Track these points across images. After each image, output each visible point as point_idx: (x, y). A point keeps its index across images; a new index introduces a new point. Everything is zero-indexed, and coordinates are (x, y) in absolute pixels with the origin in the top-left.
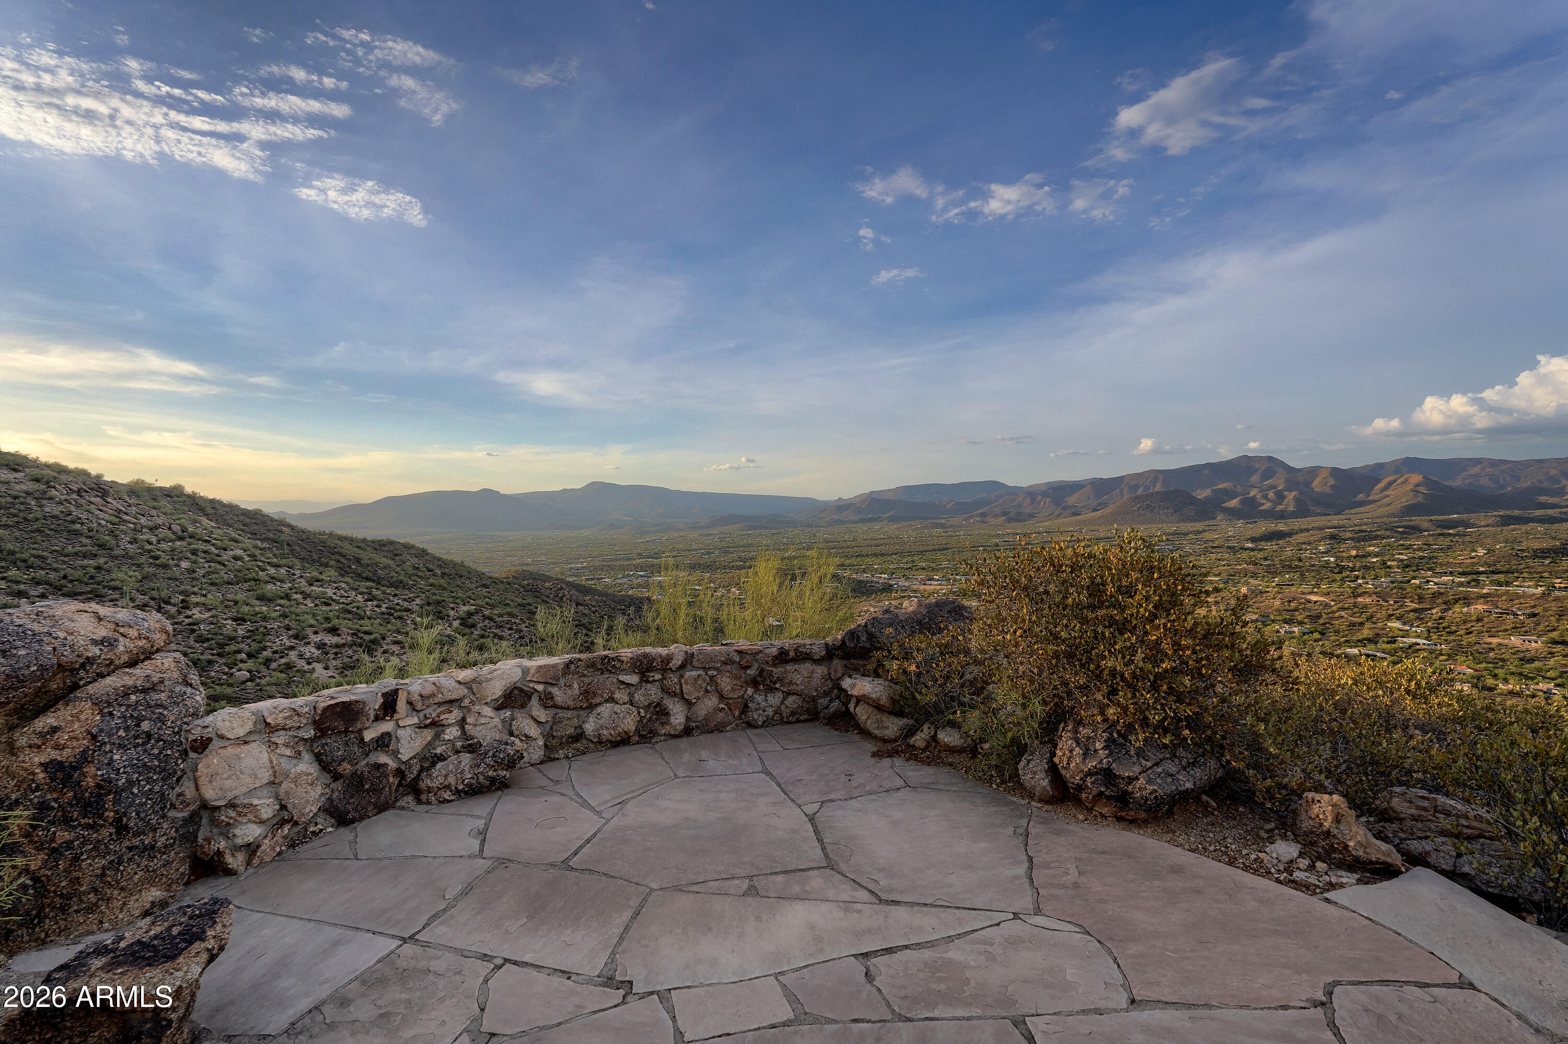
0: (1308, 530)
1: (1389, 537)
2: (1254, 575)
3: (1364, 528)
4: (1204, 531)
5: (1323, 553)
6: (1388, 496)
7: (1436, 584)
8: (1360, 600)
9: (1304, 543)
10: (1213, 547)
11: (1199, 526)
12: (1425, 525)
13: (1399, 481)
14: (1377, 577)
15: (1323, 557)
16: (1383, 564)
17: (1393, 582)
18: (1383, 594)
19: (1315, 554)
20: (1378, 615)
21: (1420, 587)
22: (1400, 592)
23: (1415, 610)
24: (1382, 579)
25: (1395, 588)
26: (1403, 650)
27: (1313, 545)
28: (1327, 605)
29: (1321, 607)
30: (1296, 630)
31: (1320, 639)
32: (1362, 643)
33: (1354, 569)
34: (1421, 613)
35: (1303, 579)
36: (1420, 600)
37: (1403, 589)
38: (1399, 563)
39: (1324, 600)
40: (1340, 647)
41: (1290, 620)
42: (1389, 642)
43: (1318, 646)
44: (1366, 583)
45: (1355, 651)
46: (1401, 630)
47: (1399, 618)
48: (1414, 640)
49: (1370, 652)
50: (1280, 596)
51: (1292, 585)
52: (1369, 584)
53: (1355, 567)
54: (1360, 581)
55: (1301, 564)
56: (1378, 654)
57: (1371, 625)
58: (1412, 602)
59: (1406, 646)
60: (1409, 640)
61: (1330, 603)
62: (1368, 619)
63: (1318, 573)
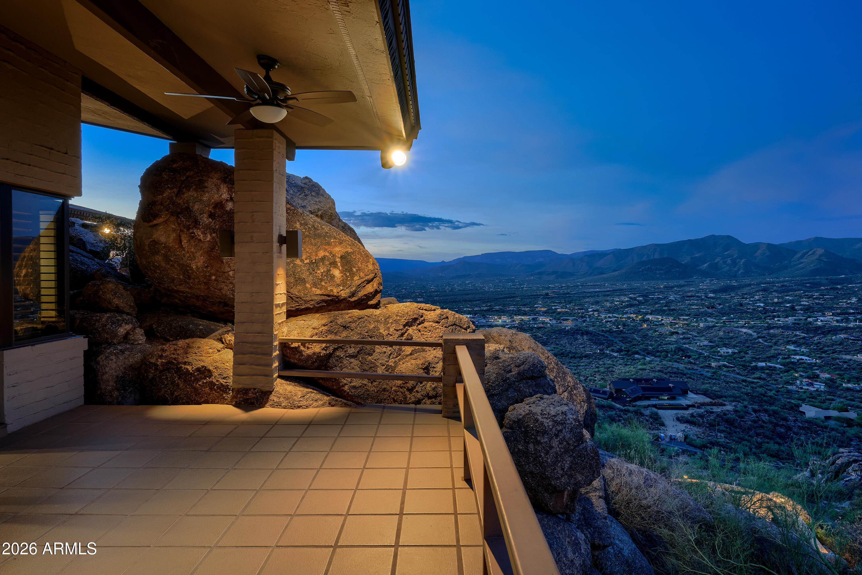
0: (751, 285)
1: (800, 290)
2: (711, 315)
3: (786, 283)
4: (685, 286)
5: (758, 300)
7: (822, 321)
8: (772, 331)
9: (746, 294)
10: (688, 297)
11: (682, 282)
12: (824, 282)
13: (810, 253)
14: (787, 317)
15: (756, 303)
16: (793, 308)
17: (795, 320)
18: (786, 327)
19: (752, 301)
20: (781, 341)
21: (810, 323)
22: (796, 326)
23: (804, 338)
24: (790, 318)
25: (794, 324)
26: (793, 363)
27: (752, 295)
28: (751, 335)
29: (748, 336)
30: (730, 351)
31: (744, 357)
32: (769, 359)
33: (774, 311)
34: (807, 340)
35: (741, 318)
36: (808, 331)
37: (798, 324)
38: (803, 307)
39: (750, 331)
40: (755, 361)
41: (727, 344)
42: (785, 358)
43: (742, 361)
44: (779, 320)
45: (763, 364)
46: (794, 350)
47: (794, 343)
48: (801, 357)
49: (772, 365)
50: (723, 329)
51: (733, 322)
52: (781, 321)
53: (775, 310)
54: (776, 319)
55: (741, 308)
56: (777, 366)
57: (776, 347)
58: (802, 333)
59: (796, 361)
60: (798, 357)
61: (753, 334)
62: (775, 344)
63: (751, 313)
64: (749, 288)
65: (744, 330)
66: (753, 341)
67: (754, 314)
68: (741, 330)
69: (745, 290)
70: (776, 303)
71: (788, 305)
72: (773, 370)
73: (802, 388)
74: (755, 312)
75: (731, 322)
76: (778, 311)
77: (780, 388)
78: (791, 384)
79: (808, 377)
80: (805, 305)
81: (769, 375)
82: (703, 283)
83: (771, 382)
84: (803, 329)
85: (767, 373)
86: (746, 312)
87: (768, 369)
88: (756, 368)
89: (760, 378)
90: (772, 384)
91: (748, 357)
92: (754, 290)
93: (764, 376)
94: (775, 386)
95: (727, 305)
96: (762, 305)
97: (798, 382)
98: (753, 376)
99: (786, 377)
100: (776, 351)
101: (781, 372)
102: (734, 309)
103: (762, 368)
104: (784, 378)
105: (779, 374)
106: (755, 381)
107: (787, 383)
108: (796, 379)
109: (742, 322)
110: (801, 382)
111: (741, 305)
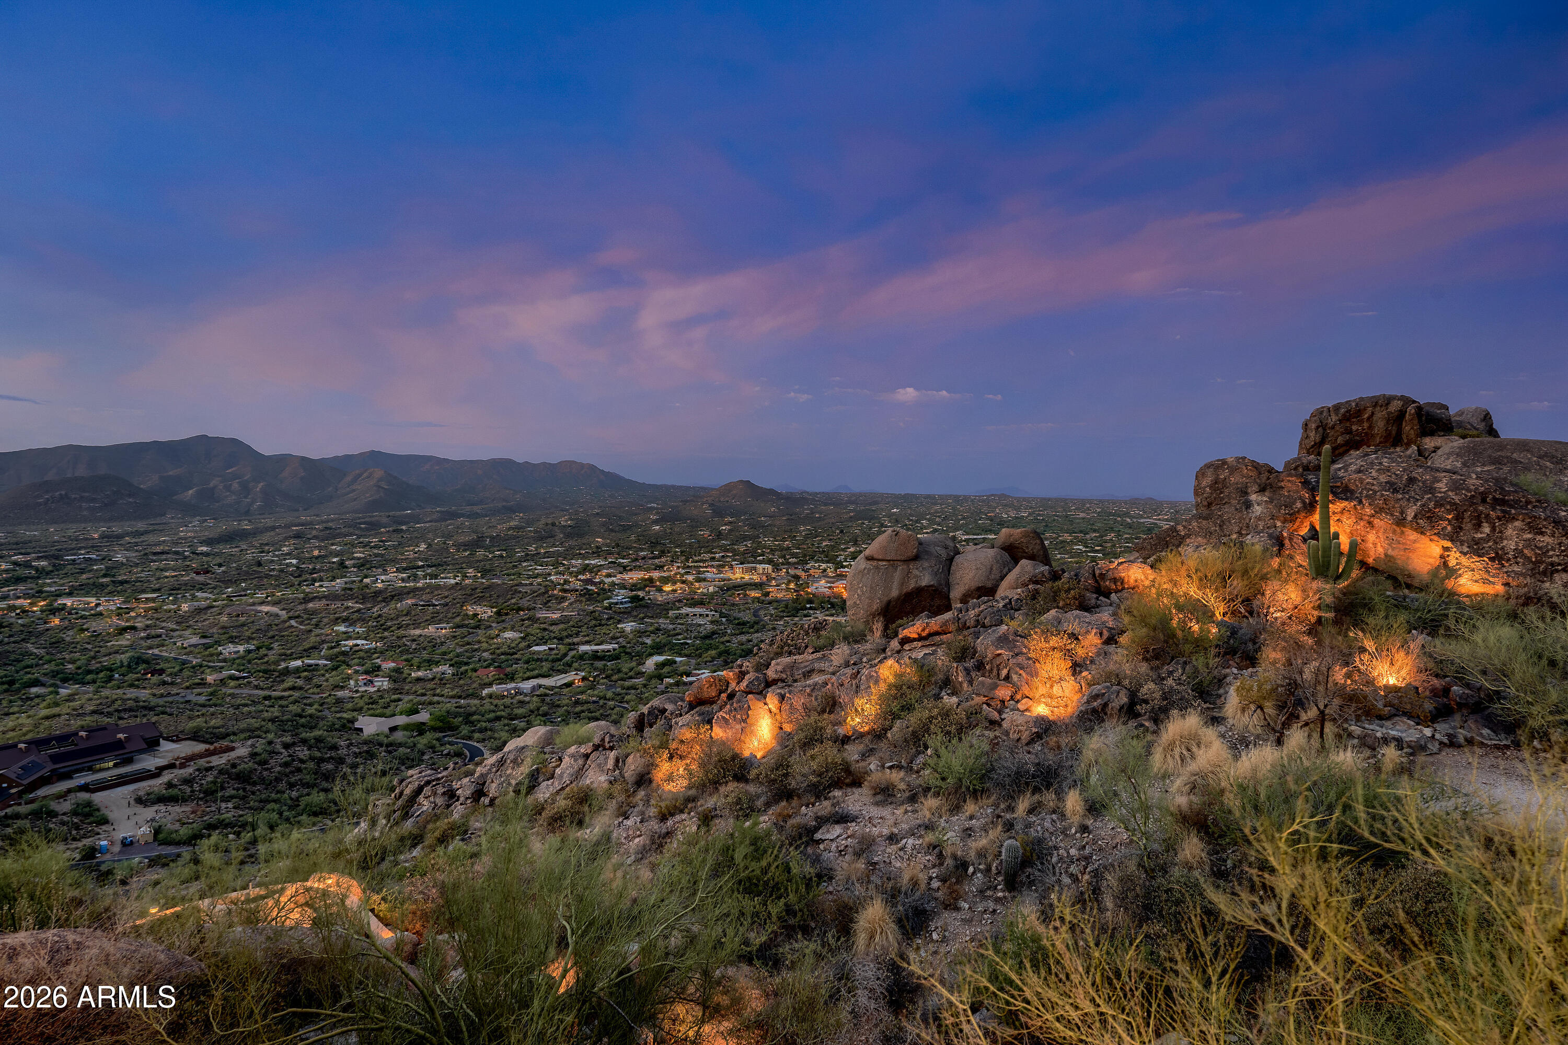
0: (273, 528)
1: (352, 535)
2: (202, 587)
3: (330, 524)
4: (146, 532)
5: (287, 554)
6: (354, 491)
7: (383, 581)
8: (311, 605)
9: (267, 544)
10: (155, 554)
11: (141, 526)
12: (384, 520)
13: (365, 475)
14: (334, 579)
15: (285, 559)
16: (342, 564)
17: (346, 583)
18: (332, 597)
19: (277, 556)
20: (326, 620)
21: (367, 586)
22: (348, 593)
23: (359, 611)
24: (338, 581)
25: (345, 589)
26: (344, 653)
27: (277, 545)
28: (277, 615)
29: (272, 618)
30: (241, 648)
31: (266, 655)
32: (307, 652)
33: (314, 571)
34: (363, 613)
35: (260, 587)
36: (364, 599)
37: (351, 589)
38: (356, 562)
39: (275, 609)
40: (284, 660)
41: (236, 637)
42: (332, 648)
43: (262, 663)
44: (321, 586)
45: (298, 663)
46: (345, 633)
47: (345, 620)
48: (355, 642)
49: (312, 662)
50: (228, 610)
51: (245, 595)
52: (323, 587)
53: (314, 569)
54: (317, 584)
55: (260, 569)
56: (320, 662)
57: (318, 631)
58: (357, 602)
59: (348, 649)
60: (351, 643)
61: (281, 613)
62: (317, 625)
63: (277, 578)
64: (272, 533)
65: (265, 608)
66: (280, 626)
67: (283, 578)
68: (259, 608)
69: (265, 538)
70: (317, 558)
71: (335, 560)
72: (313, 670)
73: (357, 691)
74: (283, 575)
75: (241, 596)
76: (320, 571)
77: (327, 697)
78: (342, 687)
79: (367, 672)
80: (359, 559)
81: (308, 679)
82: (186, 526)
83: (311, 691)
84: (357, 597)
85: (305, 678)
86: (268, 576)
87: (305, 671)
88: (287, 672)
89: (293, 688)
90: (313, 694)
91: (272, 656)
92: (281, 537)
93: (300, 682)
94: (317, 696)
95: (234, 565)
96: (294, 561)
97: (352, 682)
98: (282, 687)
99: (334, 678)
100: (318, 638)
101: (327, 671)
102: (247, 573)
103: (297, 670)
104: (331, 680)
105: (323, 675)
106: (286, 694)
107: (337, 687)
108: (349, 678)
109: (260, 595)
110: (357, 681)
111: (259, 564)
